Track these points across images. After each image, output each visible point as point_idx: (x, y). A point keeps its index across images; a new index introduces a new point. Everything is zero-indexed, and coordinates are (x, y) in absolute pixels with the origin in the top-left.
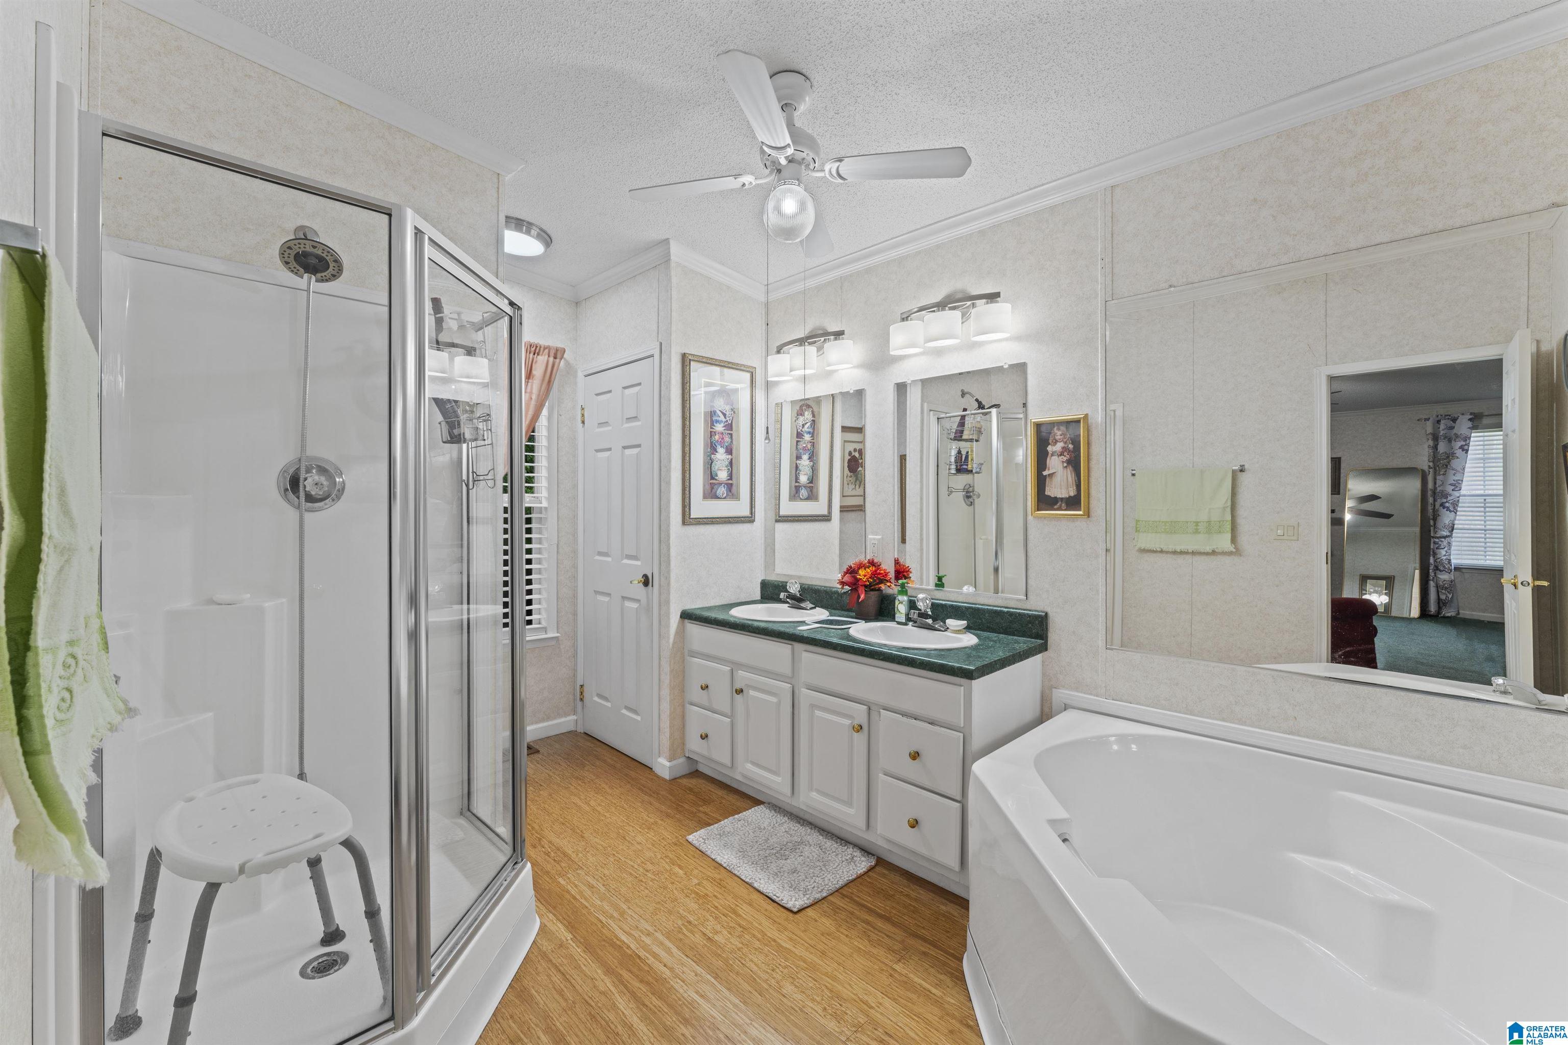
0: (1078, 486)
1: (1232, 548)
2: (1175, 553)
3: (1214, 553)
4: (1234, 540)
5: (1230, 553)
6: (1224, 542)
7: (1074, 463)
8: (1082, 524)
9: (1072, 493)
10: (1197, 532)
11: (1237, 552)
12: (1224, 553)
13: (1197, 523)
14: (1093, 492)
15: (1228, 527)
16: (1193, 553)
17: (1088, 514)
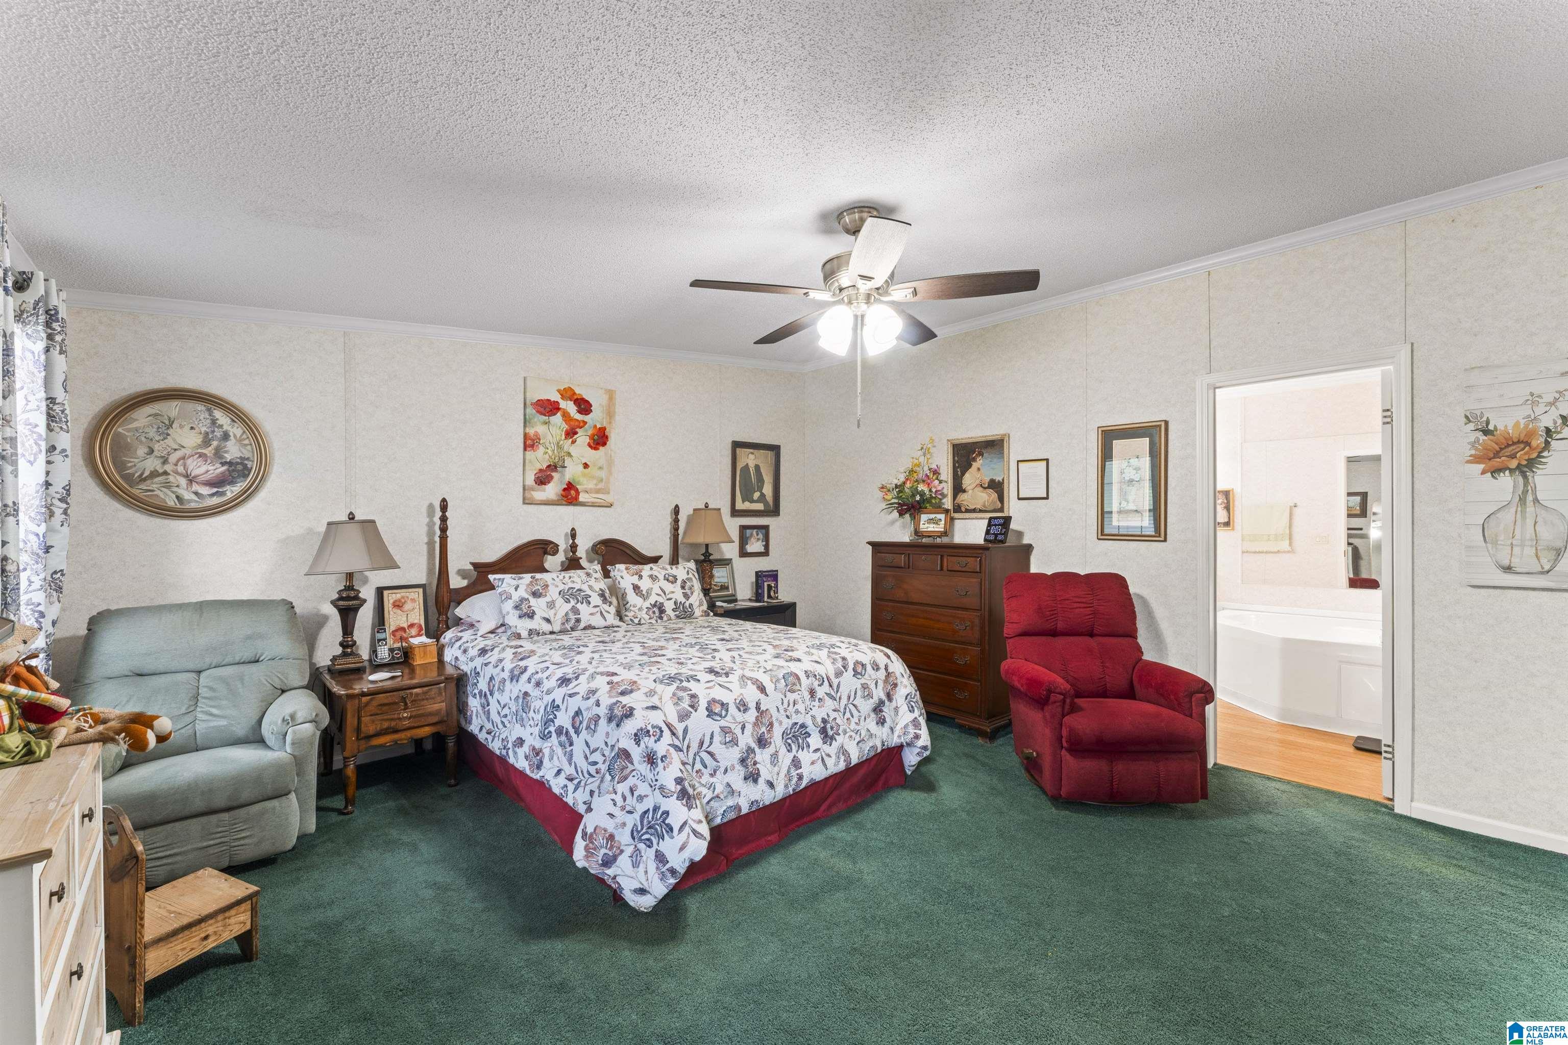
0: (1229, 518)
1: (1289, 549)
2: (1255, 552)
3: (1278, 552)
4: (1290, 544)
5: (1289, 552)
6: (1285, 545)
7: (1227, 508)
8: (1232, 533)
9: (1226, 520)
10: (1269, 540)
11: (1292, 551)
12: (1284, 552)
13: (1269, 536)
14: (1235, 520)
15: (1287, 537)
16: (1266, 552)
17: (1233, 529)
